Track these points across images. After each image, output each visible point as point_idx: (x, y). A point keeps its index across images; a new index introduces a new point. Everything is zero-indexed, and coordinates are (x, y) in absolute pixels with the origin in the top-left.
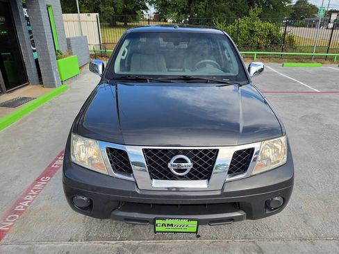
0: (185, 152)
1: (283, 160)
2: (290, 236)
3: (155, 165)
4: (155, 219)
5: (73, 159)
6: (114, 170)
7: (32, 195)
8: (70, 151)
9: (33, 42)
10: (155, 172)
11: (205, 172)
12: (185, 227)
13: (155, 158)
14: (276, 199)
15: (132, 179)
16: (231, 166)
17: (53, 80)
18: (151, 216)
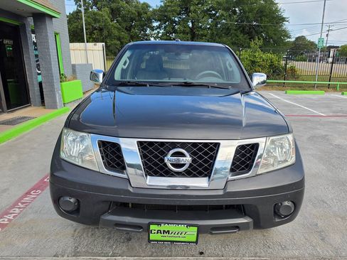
0: (183, 145)
1: (292, 160)
2: (307, 254)
3: (150, 160)
4: (150, 224)
5: (63, 155)
6: (105, 165)
7: (19, 208)
8: (60, 148)
9: (38, 65)
10: (150, 168)
11: (206, 169)
12: (183, 235)
13: (151, 152)
15: (125, 176)
16: (233, 164)
17: (55, 102)
18: (145, 221)
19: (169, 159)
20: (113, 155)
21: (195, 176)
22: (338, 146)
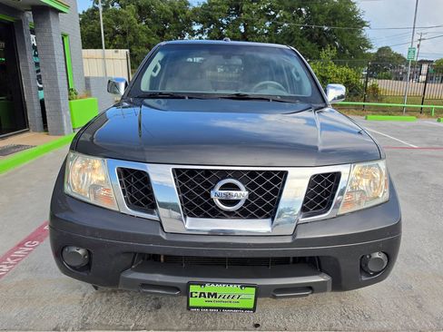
0: (236, 174)
1: (383, 196)
2: (399, 328)
3: (190, 195)
4: (189, 284)
5: (67, 189)
6: (127, 203)
9: (39, 77)
10: (190, 206)
11: (268, 207)
12: (235, 299)
13: (193, 185)
14: (377, 255)
15: (155, 217)
16: (306, 200)
17: (61, 125)
18: (183, 280)
19: (217, 194)
20: (138, 189)
21: (253, 217)
22: (435, 186)
